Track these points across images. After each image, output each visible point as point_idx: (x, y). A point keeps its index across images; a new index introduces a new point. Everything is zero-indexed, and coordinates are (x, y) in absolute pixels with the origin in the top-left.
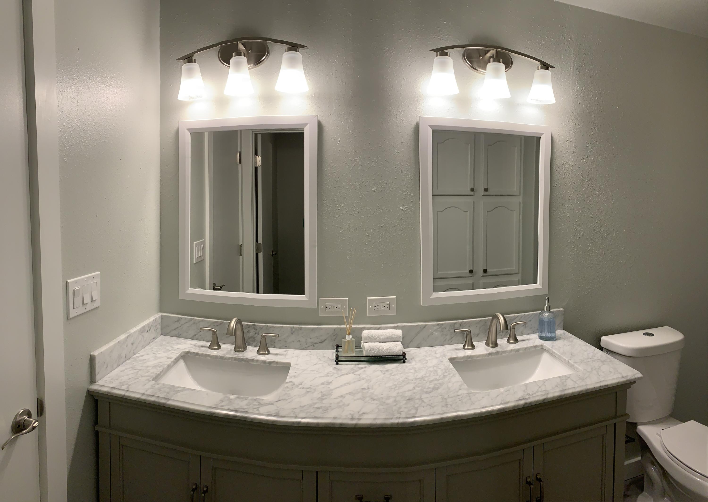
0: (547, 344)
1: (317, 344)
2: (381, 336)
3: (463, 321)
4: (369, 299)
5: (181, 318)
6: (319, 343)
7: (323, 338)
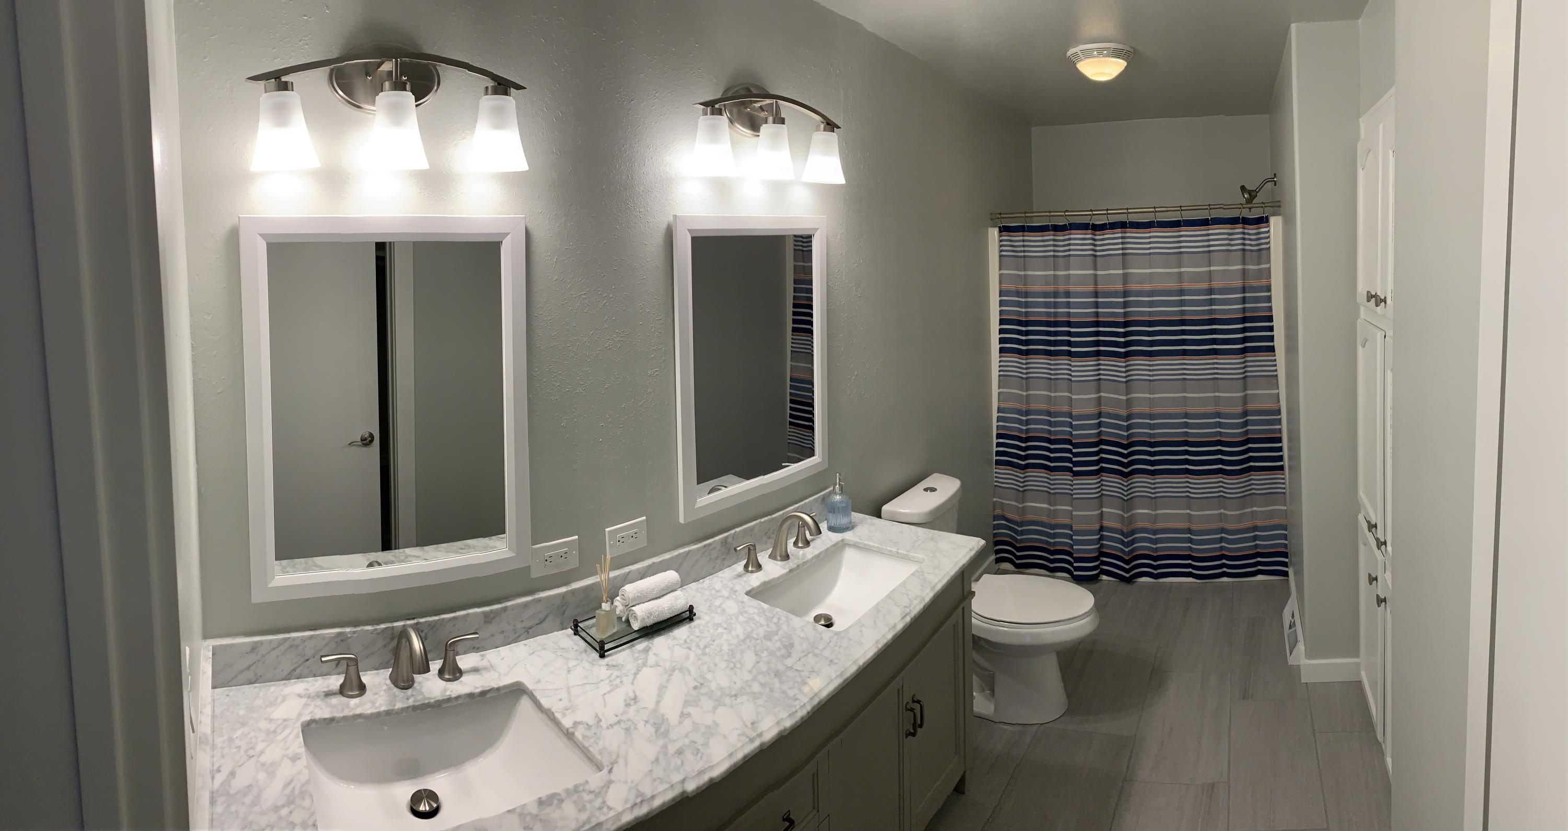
0: (848, 536)
1: (533, 627)
2: (654, 589)
3: (736, 532)
4: (609, 532)
5: (261, 643)
6: (537, 624)
7: (542, 616)
